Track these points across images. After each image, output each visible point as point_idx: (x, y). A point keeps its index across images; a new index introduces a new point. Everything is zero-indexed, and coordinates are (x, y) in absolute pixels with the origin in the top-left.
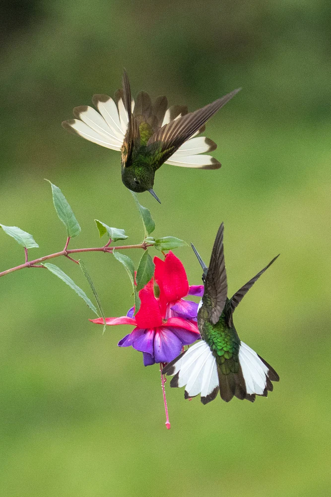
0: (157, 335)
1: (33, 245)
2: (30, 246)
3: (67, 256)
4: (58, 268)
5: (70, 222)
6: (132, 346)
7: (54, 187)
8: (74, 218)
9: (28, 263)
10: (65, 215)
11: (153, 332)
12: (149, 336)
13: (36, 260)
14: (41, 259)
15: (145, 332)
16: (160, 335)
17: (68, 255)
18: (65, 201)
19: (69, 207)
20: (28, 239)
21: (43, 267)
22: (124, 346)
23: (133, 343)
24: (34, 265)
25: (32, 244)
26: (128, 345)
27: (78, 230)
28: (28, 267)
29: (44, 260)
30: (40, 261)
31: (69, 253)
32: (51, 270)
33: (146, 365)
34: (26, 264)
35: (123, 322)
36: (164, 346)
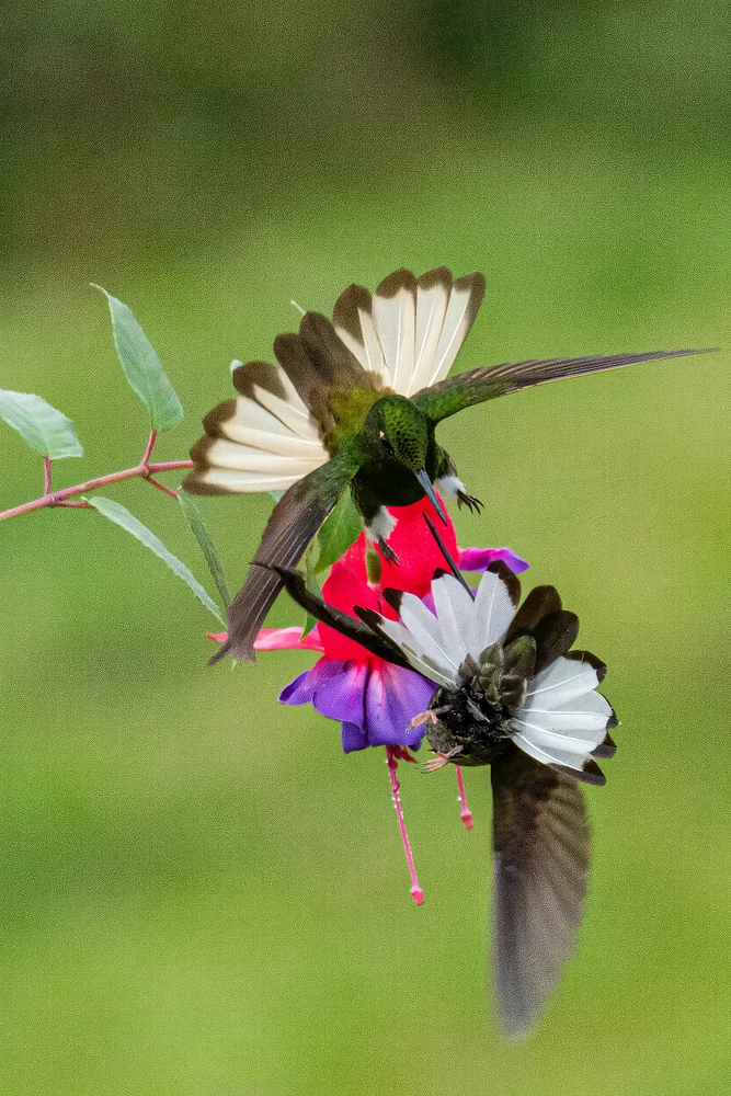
0: (375, 677)
1: (69, 449)
2: (58, 454)
3: (147, 478)
4: (124, 510)
5: (157, 394)
6: (310, 704)
7: (115, 305)
8: (165, 381)
9: (51, 497)
10: (144, 376)
11: (364, 669)
12: (354, 679)
13: (69, 490)
14: (82, 486)
15: (346, 669)
16: (382, 677)
17: (153, 476)
18: (144, 339)
19: (152, 354)
20: (58, 432)
21: (86, 506)
22: (292, 704)
23: (314, 697)
24: (63, 502)
25: (68, 447)
26: (303, 700)
27: (175, 412)
28: (51, 505)
29: (89, 490)
30: (80, 492)
31: (153, 470)
32: (107, 514)
33: (348, 750)
34: (45, 499)
35: (290, 643)
36: (393, 705)
